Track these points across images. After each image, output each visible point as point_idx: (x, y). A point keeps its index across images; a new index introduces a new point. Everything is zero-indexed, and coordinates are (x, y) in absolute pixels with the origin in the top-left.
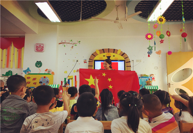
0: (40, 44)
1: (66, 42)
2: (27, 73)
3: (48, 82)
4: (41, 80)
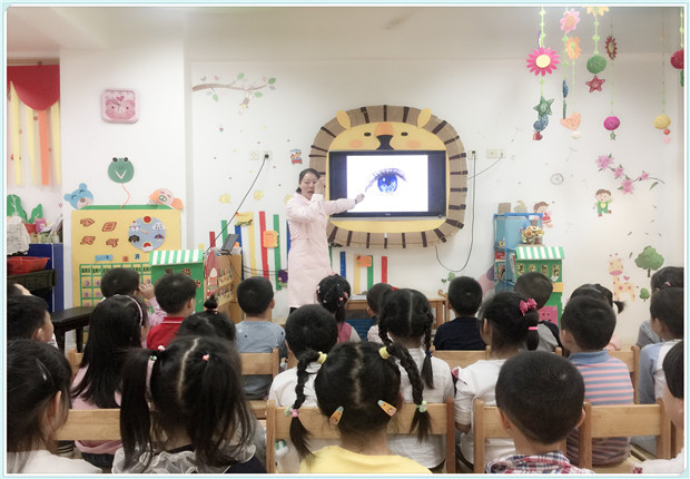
0: (120, 91)
1: (218, 82)
2: (80, 204)
3: (160, 237)
4: (136, 231)
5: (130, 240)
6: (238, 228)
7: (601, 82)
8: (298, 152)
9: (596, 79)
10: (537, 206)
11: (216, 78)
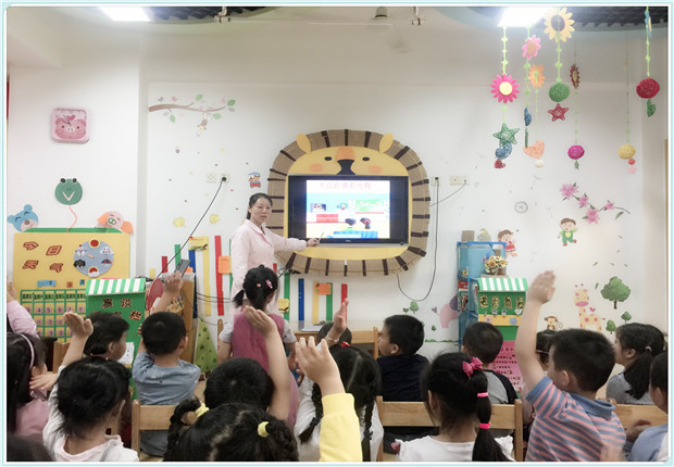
0: (71, 110)
1: (176, 103)
2: (24, 227)
3: (107, 261)
4: (82, 255)
5: (75, 265)
6: (192, 253)
7: (563, 111)
8: (257, 176)
9: (558, 108)
10: (501, 235)
11: (174, 99)
